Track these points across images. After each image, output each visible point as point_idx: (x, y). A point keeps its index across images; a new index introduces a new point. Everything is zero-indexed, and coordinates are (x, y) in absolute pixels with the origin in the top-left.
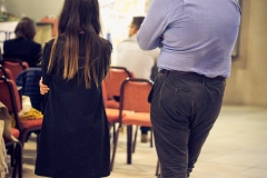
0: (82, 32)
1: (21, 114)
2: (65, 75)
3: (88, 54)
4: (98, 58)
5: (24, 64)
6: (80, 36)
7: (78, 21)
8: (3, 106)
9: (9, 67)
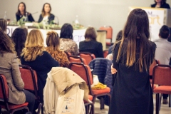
0: (138, 38)
1: (92, 86)
2: (127, 64)
3: (142, 50)
4: (148, 54)
5: (92, 55)
6: (137, 40)
7: (136, 31)
8: (83, 81)
9: (84, 57)
